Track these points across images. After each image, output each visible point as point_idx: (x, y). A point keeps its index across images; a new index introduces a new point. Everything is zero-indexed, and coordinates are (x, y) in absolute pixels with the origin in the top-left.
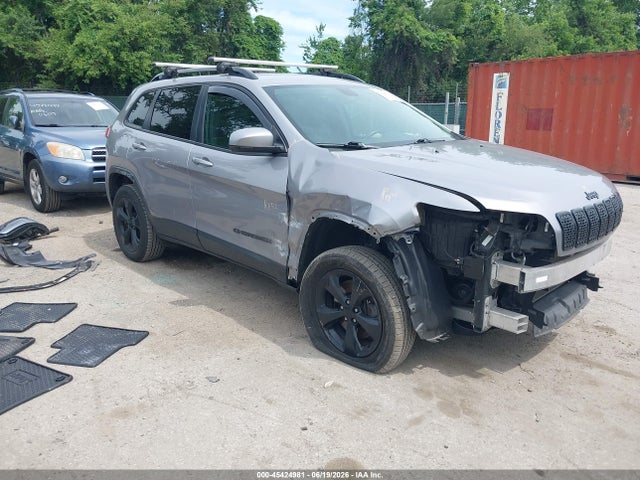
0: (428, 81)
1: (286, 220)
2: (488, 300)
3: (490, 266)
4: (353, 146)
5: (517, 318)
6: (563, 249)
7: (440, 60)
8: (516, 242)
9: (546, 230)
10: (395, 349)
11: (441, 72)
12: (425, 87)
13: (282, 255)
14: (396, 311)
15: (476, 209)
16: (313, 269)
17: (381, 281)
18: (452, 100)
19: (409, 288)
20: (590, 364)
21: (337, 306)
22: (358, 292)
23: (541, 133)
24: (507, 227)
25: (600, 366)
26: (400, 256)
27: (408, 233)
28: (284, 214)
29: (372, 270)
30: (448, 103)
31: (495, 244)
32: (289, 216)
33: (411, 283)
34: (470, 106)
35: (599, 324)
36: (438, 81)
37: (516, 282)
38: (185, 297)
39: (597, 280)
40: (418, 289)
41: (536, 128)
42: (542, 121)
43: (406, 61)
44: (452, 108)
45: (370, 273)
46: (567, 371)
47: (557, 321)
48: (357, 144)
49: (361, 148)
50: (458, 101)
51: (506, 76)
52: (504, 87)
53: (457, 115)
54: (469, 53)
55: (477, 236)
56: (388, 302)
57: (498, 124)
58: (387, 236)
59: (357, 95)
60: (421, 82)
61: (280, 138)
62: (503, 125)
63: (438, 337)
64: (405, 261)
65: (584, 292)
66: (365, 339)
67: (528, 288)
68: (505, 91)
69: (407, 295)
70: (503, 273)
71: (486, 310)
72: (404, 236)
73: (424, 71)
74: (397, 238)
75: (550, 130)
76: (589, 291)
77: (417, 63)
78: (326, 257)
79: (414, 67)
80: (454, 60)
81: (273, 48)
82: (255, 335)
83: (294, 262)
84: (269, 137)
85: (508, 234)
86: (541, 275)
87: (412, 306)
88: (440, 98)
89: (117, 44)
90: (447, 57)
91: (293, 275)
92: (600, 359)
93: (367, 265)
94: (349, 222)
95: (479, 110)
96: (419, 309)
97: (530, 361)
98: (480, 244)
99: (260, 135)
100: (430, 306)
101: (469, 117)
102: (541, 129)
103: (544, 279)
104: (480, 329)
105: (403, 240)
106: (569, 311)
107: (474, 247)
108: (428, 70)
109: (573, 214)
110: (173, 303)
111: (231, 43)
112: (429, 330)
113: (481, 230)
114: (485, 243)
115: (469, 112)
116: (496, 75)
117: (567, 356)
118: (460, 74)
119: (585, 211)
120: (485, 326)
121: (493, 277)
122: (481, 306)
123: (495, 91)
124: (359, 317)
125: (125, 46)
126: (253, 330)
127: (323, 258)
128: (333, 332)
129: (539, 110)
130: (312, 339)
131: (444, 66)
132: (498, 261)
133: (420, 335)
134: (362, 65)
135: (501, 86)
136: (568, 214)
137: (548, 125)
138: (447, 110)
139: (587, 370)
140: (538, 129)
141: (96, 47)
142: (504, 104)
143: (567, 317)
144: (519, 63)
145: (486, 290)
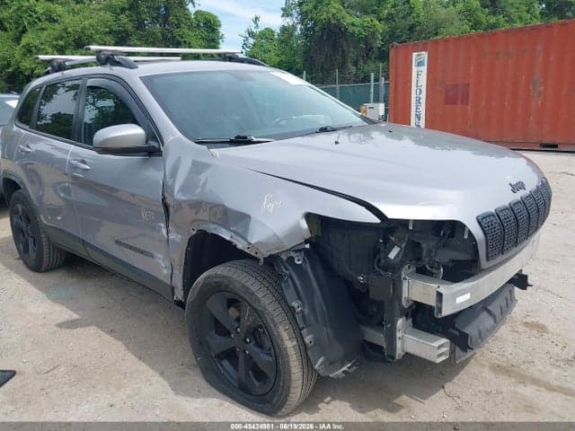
0: (356, 64)
1: (164, 232)
2: (400, 322)
3: (401, 282)
4: (241, 141)
5: (436, 344)
6: (488, 260)
7: (366, 44)
8: (429, 252)
9: (466, 237)
10: (292, 390)
11: (367, 55)
12: (353, 69)
13: (165, 272)
14: (290, 345)
15: (375, 220)
16: (196, 291)
17: (270, 308)
18: (377, 80)
19: (303, 317)
20: (524, 379)
21: (228, 334)
22: (247, 319)
23: (459, 107)
24: (417, 234)
25: (535, 381)
26: (291, 277)
27: (296, 251)
28: (162, 225)
29: (260, 295)
30: (372, 83)
31: (405, 255)
32: (167, 227)
33: (306, 311)
34: (392, 85)
35: (529, 320)
36: (364, 63)
37: (432, 302)
38: (75, 316)
39: (526, 277)
40: (315, 315)
41: (455, 103)
42: (460, 95)
43: (335, 46)
44: (376, 87)
45: (257, 299)
46: (499, 393)
47: (482, 337)
48: (246, 138)
49: (251, 142)
50: (382, 81)
51: (425, 55)
52: (423, 65)
53: (382, 93)
54: (392, 36)
55: (382, 248)
56: (279, 335)
57: (418, 101)
58: (271, 256)
59: (254, 80)
60: (350, 65)
61: (154, 134)
62: (423, 101)
63: (345, 368)
64: (297, 282)
65: (511, 292)
66: (260, 375)
67: (447, 310)
68: (424, 69)
69: (301, 326)
70: (417, 290)
71: (399, 335)
72: (292, 254)
73: (352, 54)
74: (284, 257)
75: (467, 104)
76: (516, 288)
77: (345, 48)
78: (209, 277)
79: (343, 51)
80: (379, 43)
81: (213, 40)
82: (143, 366)
83: (178, 282)
84: (141, 134)
85: (419, 243)
86: (463, 293)
87: (308, 339)
88: (366, 79)
89: (62, 43)
90: (372, 41)
91: (179, 295)
92: (533, 371)
93: (254, 288)
94: (228, 238)
95: (400, 88)
96: (317, 341)
97: (455, 380)
98: (386, 257)
99: (130, 132)
100: (331, 336)
101: (391, 95)
102: (459, 102)
103: (467, 297)
104: (393, 358)
105: (291, 259)
106: (495, 321)
107: (379, 261)
108: (356, 53)
109: (497, 214)
110: (59, 325)
111: (173, 37)
112: (332, 363)
113: (386, 240)
114: (392, 255)
115: (391, 90)
116: (415, 54)
117: (497, 369)
118: (383, 56)
119: (511, 208)
120: (399, 353)
121: (405, 294)
122: (393, 331)
123: (415, 69)
124: (251, 349)
125: (70, 44)
126: (140, 359)
127: (206, 278)
128: (226, 363)
129: (456, 86)
130: (203, 372)
131: (369, 49)
132: (411, 275)
133: (321, 372)
134: (296, 52)
135: (420, 64)
136: (491, 215)
137: (465, 100)
138: (372, 90)
139: (521, 389)
140: (456, 104)
141: (42, 47)
142: (423, 81)
143: (494, 329)
144: (436, 42)
145: (397, 312)
